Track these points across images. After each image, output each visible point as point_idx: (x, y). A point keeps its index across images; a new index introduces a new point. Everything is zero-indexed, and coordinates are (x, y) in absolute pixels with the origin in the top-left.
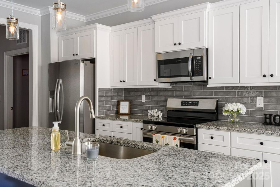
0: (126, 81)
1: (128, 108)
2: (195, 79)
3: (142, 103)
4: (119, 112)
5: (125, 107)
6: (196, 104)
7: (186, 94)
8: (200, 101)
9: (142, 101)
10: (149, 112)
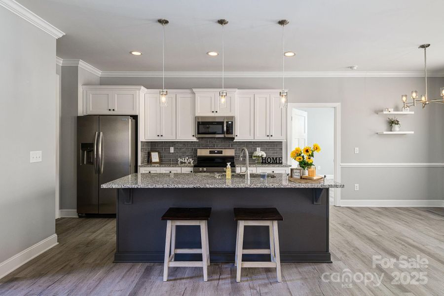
0: (163, 135)
1: (158, 157)
2: (227, 136)
3: (170, 153)
4: (151, 161)
5: (155, 157)
6: (221, 152)
7: (210, 145)
8: (223, 150)
9: (171, 152)
10: (180, 160)
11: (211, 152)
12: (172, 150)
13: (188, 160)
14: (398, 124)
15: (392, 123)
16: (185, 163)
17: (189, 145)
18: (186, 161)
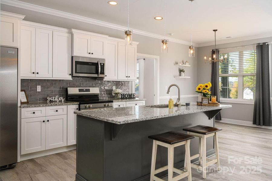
0: (39, 73)
1: (25, 97)
2: (100, 75)
6: (89, 90)
7: (77, 84)
8: (91, 89)
9: (38, 91)
10: (49, 99)
11: (80, 90)
12: (39, 88)
13: (58, 98)
14: (184, 72)
15: (181, 71)
16: (55, 101)
17: (57, 84)
18: (56, 99)
